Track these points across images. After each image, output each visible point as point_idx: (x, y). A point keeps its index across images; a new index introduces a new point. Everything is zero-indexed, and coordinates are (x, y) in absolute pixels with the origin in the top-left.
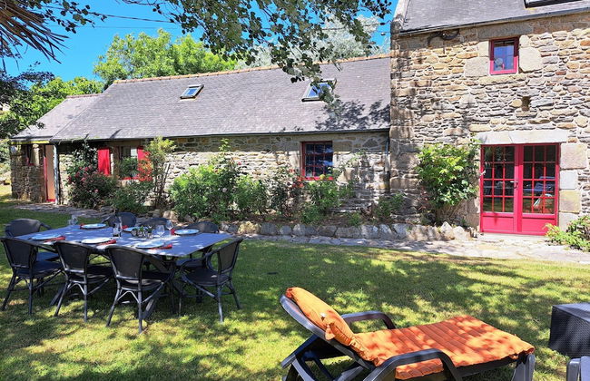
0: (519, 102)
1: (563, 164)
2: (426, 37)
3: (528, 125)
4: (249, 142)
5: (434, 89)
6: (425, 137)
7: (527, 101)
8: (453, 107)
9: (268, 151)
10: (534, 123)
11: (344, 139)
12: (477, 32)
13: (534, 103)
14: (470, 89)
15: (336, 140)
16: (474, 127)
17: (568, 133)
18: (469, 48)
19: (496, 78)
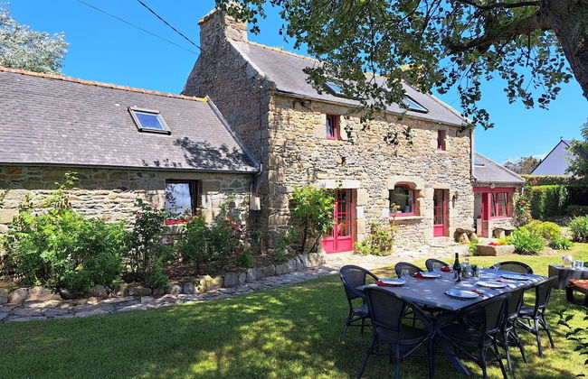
0: (340, 161)
1: (358, 203)
2: (292, 100)
3: (344, 176)
4: (96, 177)
5: (298, 143)
6: (292, 181)
7: (343, 159)
8: (308, 159)
9: (124, 189)
10: (347, 175)
11: (213, 179)
12: (320, 105)
13: (348, 161)
14: (317, 147)
15: (206, 179)
16: (319, 175)
17: (359, 182)
18: (316, 116)
19: (331, 142)
